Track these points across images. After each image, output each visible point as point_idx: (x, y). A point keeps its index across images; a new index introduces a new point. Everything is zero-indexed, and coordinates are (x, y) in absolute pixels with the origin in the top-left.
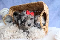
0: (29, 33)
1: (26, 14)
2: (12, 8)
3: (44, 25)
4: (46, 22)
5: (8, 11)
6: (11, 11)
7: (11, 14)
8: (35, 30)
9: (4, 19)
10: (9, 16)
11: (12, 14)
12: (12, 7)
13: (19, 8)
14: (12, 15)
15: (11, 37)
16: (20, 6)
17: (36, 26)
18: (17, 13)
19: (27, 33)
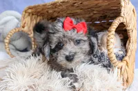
0: (76, 80)
1: (61, 29)
2: (30, 11)
3: (121, 59)
4: (126, 51)
5: (18, 19)
6: (28, 19)
7: (26, 29)
8: (93, 71)
9: (7, 41)
10: (22, 35)
11: (31, 28)
12: (30, 8)
13: (50, 11)
14: (30, 31)
15: (27, 88)
16: (54, 5)
17: (96, 60)
18: (45, 25)
19: (72, 81)
